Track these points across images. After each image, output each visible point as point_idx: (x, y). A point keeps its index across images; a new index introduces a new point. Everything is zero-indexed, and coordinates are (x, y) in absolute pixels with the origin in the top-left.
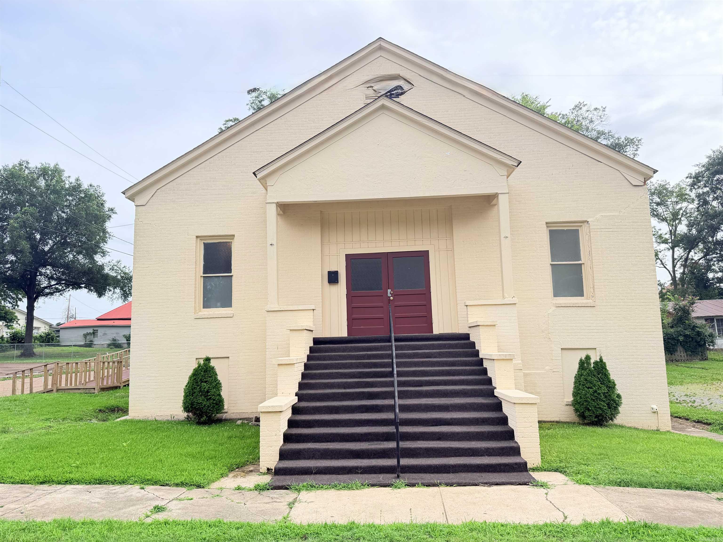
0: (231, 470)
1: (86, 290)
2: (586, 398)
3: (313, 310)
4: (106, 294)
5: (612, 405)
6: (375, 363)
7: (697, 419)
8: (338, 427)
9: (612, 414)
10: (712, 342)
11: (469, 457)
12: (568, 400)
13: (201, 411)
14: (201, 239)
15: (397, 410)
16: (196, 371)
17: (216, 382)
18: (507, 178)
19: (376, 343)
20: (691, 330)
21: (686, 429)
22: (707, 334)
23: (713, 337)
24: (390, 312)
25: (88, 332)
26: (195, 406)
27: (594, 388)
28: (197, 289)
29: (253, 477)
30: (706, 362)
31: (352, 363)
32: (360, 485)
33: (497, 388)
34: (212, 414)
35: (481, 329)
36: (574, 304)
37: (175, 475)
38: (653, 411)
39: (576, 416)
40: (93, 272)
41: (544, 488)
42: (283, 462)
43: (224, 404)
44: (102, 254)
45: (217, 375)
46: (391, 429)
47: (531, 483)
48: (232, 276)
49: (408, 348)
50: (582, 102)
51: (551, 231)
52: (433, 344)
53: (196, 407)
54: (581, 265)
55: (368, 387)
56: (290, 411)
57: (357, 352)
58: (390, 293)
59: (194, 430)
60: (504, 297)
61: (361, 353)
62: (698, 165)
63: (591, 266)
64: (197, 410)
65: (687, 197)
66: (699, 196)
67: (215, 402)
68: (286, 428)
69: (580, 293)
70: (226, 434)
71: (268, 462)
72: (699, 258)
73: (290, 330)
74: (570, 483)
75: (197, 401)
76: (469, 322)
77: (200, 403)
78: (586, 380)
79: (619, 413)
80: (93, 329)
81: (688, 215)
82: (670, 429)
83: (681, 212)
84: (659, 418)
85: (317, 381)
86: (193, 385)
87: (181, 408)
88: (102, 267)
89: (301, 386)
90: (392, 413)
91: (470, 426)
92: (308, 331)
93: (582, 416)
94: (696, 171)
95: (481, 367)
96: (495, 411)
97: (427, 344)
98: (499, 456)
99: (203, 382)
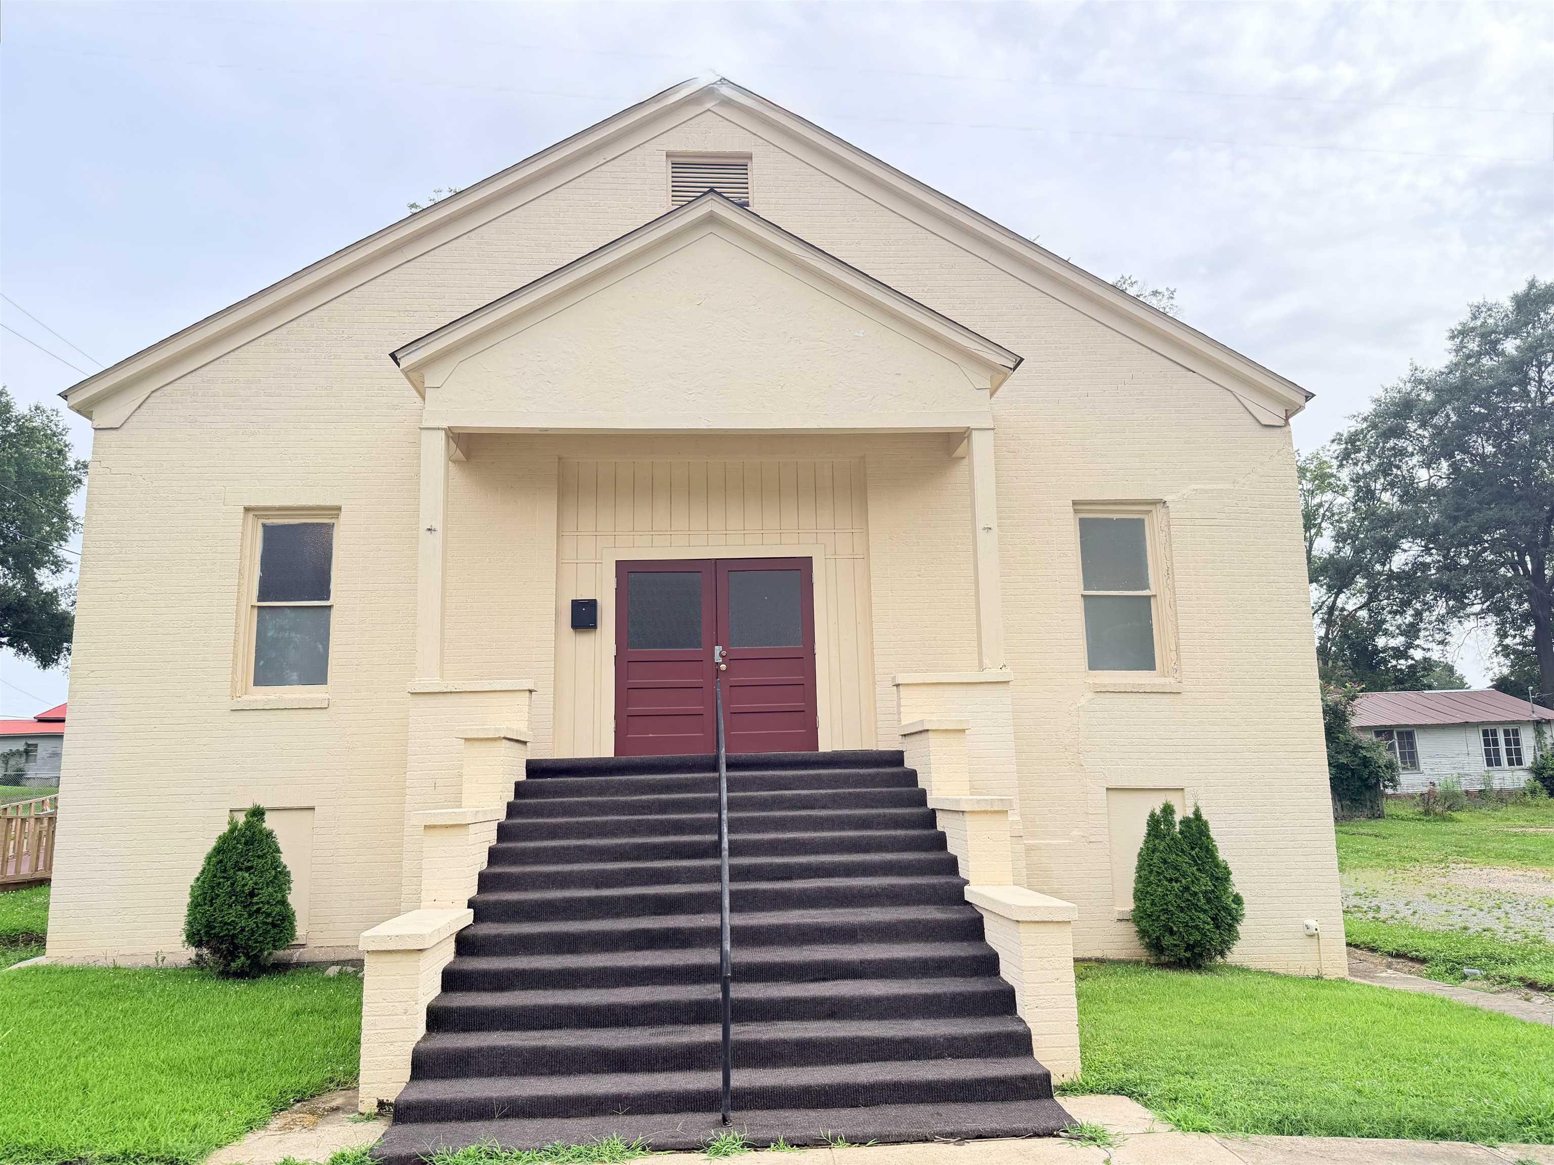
0: (279, 1107)
1: (12, 651)
2: (1166, 904)
3: (531, 691)
4: (62, 661)
5: (1222, 920)
6: (677, 822)
7: (1394, 949)
8: (574, 987)
9: (1223, 942)
10: (1392, 780)
11: (905, 1063)
12: (1123, 909)
13: (232, 943)
14: (256, 516)
15: (727, 946)
16: (224, 842)
17: (275, 869)
18: (992, 395)
19: (682, 772)
20: (1349, 755)
21: (1375, 972)
22: (1382, 762)
23: (1393, 770)
24: (719, 696)
25: (14, 749)
26: (217, 930)
27: (1183, 881)
28: (241, 635)
29: (336, 1130)
30: (1381, 822)
31: (619, 821)
32: (621, 1147)
33: (971, 881)
34: (262, 950)
35: (931, 737)
36: (1133, 685)
37: (112, 1129)
38: (1308, 932)
39: (1143, 946)
40: (29, 608)
41: (1099, 1146)
42: (421, 1083)
43: (295, 924)
44: (53, 567)
45: (278, 851)
46: (710, 992)
47: (1066, 1131)
48: (330, 607)
49: (758, 785)
50: (1127, 278)
51: (1083, 523)
52: (819, 775)
53: (219, 933)
54: (1148, 598)
55: (658, 883)
56: (451, 947)
57: (635, 795)
58: (721, 655)
59: (207, 993)
60: (982, 668)
61: (644, 797)
62: (1355, 416)
63: (1172, 600)
64: (223, 941)
65: (1332, 480)
66: (1355, 480)
67: (270, 920)
68: (438, 990)
69: (1146, 661)
70: (288, 1004)
71: (381, 1086)
72: (1355, 607)
73: (466, 739)
74: (1162, 1128)
75: (223, 916)
76: (903, 723)
77: (229, 924)
78: (1165, 862)
79: (1237, 937)
80: (26, 744)
81: (1336, 517)
82: (1344, 973)
83: (1321, 511)
84: (1321, 947)
85: (528, 869)
86: (215, 876)
87: (180, 936)
88: (52, 598)
89: (485, 882)
90: (714, 948)
91: (908, 978)
92: (512, 743)
93: (1156, 946)
94: (1350, 429)
95: (932, 832)
96: (968, 940)
97: (805, 775)
98: (979, 1056)
99: (240, 869)
